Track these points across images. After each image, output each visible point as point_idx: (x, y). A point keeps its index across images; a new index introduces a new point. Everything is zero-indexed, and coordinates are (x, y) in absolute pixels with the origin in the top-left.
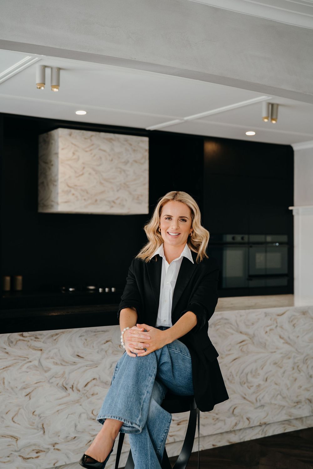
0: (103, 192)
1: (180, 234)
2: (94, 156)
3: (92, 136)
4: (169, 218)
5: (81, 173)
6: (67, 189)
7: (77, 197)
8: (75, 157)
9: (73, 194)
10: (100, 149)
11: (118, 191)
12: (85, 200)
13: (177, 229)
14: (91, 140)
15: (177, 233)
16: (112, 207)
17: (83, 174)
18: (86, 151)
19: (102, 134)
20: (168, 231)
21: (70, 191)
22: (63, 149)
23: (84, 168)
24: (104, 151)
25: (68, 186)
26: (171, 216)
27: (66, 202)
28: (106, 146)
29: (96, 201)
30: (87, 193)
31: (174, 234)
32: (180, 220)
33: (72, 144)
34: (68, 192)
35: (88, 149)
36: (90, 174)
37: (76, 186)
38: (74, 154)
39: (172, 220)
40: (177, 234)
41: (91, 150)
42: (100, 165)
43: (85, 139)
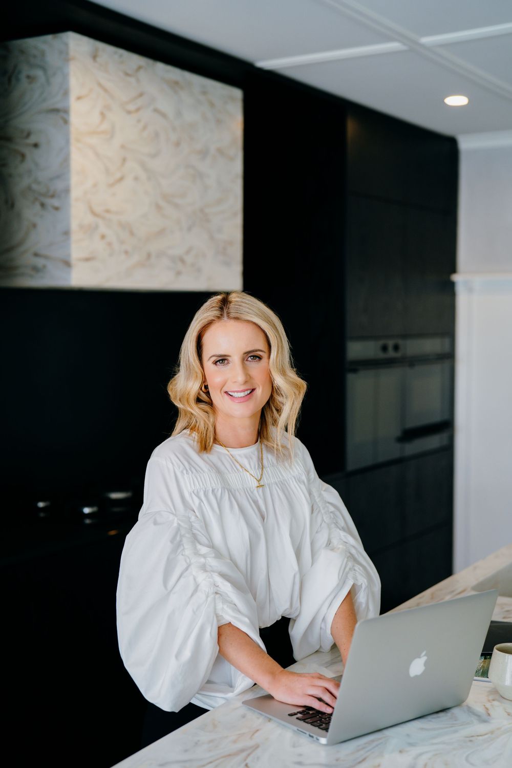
0: (161, 232)
1: (253, 390)
2: (145, 128)
3: (139, 68)
4: (222, 360)
5: (118, 175)
6: (89, 219)
7: (110, 244)
8: (105, 126)
9: (103, 237)
10: (156, 111)
11: (189, 229)
12: (126, 252)
13: (246, 382)
14: (138, 81)
15: (247, 390)
16: (179, 273)
17: (121, 179)
18: (129, 112)
19: (160, 66)
20: (225, 389)
21: (96, 227)
22: (79, 98)
23: (124, 160)
24: (164, 115)
25: (94, 213)
26: (225, 356)
27: (87, 260)
28: (165, 104)
29: (149, 256)
30: (132, 233)
31: (242, 394)
32: (247, 360)
33: (100, 85)
34: (90, 230)
35: (131, 107)
36: (136, 179)
37: (108, 211)
38: (103, 115)
39: (228, 363)
40: (249, 392)
41: (138, 110)
42: (154, 156)
43: (127, 74)
